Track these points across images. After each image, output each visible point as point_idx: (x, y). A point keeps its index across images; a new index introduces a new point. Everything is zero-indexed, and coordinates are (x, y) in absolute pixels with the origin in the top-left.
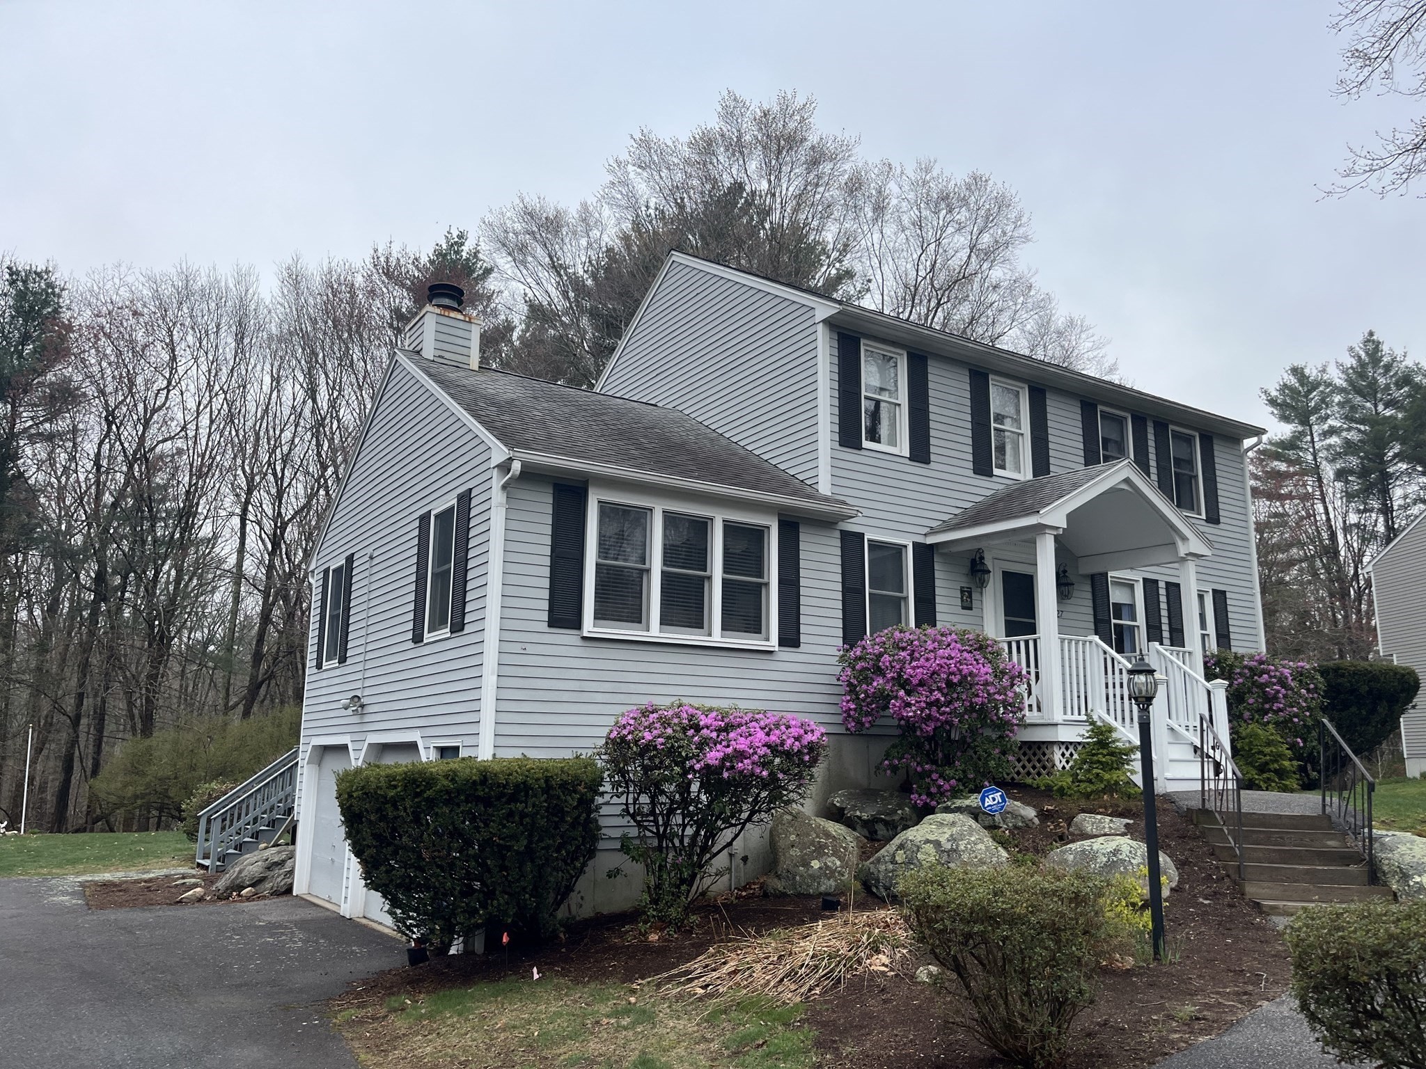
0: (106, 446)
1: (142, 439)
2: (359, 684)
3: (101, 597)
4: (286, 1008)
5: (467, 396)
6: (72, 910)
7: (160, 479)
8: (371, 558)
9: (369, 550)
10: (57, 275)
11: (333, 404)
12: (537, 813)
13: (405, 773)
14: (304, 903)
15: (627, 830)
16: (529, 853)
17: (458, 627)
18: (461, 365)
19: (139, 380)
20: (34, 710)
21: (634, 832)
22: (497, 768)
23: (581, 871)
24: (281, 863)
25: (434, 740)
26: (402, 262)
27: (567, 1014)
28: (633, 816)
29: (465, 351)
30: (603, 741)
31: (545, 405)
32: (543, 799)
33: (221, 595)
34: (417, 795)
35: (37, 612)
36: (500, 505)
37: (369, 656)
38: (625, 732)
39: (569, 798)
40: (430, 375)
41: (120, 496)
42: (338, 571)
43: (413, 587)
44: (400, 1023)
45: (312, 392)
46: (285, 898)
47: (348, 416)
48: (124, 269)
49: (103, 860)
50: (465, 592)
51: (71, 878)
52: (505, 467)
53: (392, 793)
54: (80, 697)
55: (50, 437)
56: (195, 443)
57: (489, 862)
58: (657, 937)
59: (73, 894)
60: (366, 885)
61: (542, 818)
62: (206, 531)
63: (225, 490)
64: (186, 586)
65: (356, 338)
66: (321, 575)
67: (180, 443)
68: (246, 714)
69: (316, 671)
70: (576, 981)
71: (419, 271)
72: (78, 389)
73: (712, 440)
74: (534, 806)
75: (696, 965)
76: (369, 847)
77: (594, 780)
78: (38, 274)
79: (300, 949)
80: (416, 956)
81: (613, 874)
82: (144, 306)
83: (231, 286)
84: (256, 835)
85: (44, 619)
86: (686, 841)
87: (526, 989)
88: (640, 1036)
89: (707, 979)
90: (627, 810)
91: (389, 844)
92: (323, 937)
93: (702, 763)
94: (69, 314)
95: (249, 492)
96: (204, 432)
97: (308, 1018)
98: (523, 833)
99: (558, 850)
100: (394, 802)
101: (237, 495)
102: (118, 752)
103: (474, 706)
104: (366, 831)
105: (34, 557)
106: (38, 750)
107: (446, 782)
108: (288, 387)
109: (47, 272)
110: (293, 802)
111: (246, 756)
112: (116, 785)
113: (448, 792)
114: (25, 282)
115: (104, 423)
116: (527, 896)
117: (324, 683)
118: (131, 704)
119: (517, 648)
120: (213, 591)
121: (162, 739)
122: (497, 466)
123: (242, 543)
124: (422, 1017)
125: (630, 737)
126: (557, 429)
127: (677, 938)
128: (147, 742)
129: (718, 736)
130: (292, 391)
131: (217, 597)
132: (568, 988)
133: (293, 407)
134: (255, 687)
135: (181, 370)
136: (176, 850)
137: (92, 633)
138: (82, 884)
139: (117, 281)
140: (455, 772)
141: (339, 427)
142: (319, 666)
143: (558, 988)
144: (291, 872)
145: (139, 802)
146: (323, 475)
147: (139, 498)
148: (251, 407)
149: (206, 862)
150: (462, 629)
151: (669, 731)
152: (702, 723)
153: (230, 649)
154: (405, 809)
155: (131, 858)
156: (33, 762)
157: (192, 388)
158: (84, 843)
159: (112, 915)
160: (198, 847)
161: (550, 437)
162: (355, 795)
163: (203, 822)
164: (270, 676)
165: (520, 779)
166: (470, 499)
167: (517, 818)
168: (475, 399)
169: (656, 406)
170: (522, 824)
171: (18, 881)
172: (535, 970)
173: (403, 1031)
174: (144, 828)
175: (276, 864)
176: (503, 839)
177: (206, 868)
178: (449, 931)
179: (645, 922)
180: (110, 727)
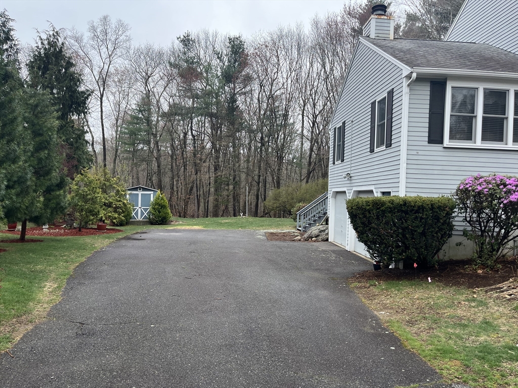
0: (260, 95)
1: (271, 90)
2: (349, 169)
3: (263, 145)
4: (333, 279)
5: (390, 50)
6: (263, 240)
7: (277, 104)
8: (352, 122)
9: (351, 119)
10: (242, 38)
11: (332, 70)
12: (428, 218)
13: (373, 200)
14: (333, 244)
15: (466, 227)
16: (423, 234)
17: (389, 145)
18: (386, 39)
19: (269, 70)
20: (247, 180)
21: (470, 228)
22: (410, 199)
23: (445, 242)
24: (324, 231)
25: (380, 189)
26: (355, 8)
27: (445, 297)
28: (469, 222)
29: (387, 32)
30: (455, 191)
31: (424, 49)
32: (430, 212)
33: (297, 143)
34: (378, 209)
35: (245, 151)
36: (407, 93)
37: (352, 159)
38: (467, 186)
39: (442, 213)
40: (374, 44)
41: (266, 111)
42: (339, 128)
43: (369, 131)
44: (375, 290)
45: (324, 66)
46: (326, 242)
47: (337, 73)
48: (262, 31)
49: (270, 226)
50: (392, 131)
51: (262, 231)
52: (409, 77)
53: (368, 208)
54: (259, 176)
55: (245, 94)
56: (287, 90)
57: (407, 236)
58: (481, 272)
59: (263, 235)
60: (359, 240)
61: (430, 220)
62: (291, 121)
63: (296, 106)
64: (287, 139)
65: (338, 42)
66: (333, 130)
67: (282, 91)
68: (307, 182)
69: (333, 165)
70: (447, 285)
71: (362, 10)
72: (251, 76)
73: (505, 55)
74: (426, 215)
75: (505, 285)
76: (359, 227)
77: (453, 206)
78: (237, 38)
79: (334, 260)
80: (377, 267)
81: (459, 244)
82: (268, 43)
83: (295, 30)
84: (315, 221)
85: (247, 153)
86: (495, 234)
87: (424, 285)
88: (481, 311)
89: (511, 292)
90: (466, 219)
91: (367, 226)
92: (342, 256)
93: (508, 200)
94: (247, 50)
95: (304, 106)
96: (289, 85)
97: (341, 283)
98: (421, 226)
99: (436, 233)
100: (369, 211)
101: (301, 107)
102: (271, 193)
103: (397, 176)
104: (358, 221)
105: (244, 133)
106: (249, 192)
107: (389, 204)
108: (315, 66)
109: (239, 37)
110: (327, 210)
111: (308, 196)
112: (271, 204)
113: (390, 208)
114: (233, 42)
115: (259, 86)
116: (423, 250)
117: (336, 169)
118: (273, 178)
119: (414, 153)
120: (295, 141)
121: (283, 189)
122: (405, 77)
123: (303, 124)
124: (383, 289)
125: (470, 188)
126: (431, 58)
127: (491, 273)
128: (279, 190)
129: (516, 189)
130: (317, 66)
131: (296, 143)
132: (443, 287)
133: (317, 73)
134: (309, 173)
135: (281, 65)
136: (290, 224)
137: (261, 156)
138: (265, 233)
139: (260, 36)
140: (393, 200)
141: (334, 77)
142: (334, 163)
143: (438, 286)
144: (328, 234)
145: (278, 209)
146: (329, 96)
147: (271, 111)
148: (303, 74)
149: (300, 229)
150: (391, 146)
151: (490, 186)
152: (507, 183)
153: (301, 161)
154: (373, 214)
155: (278, 226)
156: (248, 196)
157: (285, 70)
158: (264, 220)
159: (274, 243)
160: (297, 224)
161: (428, 61)
162: (354, 208)
163: (298, 215)
164: (314, 169)
165: (420, 204)
166: (393, 93)
167: (419, 220)
168: (394, 51)
169: (475, 43)
170: (421, 222)
171: (247, 231)
172: (429, 278)
173: (377, 293)
174: (280, 217)
175: (322, 231)
176: (413, 227)
177: (300, 230)
178: (390, 259)
179: (476, 265)
180: (268, 186)
